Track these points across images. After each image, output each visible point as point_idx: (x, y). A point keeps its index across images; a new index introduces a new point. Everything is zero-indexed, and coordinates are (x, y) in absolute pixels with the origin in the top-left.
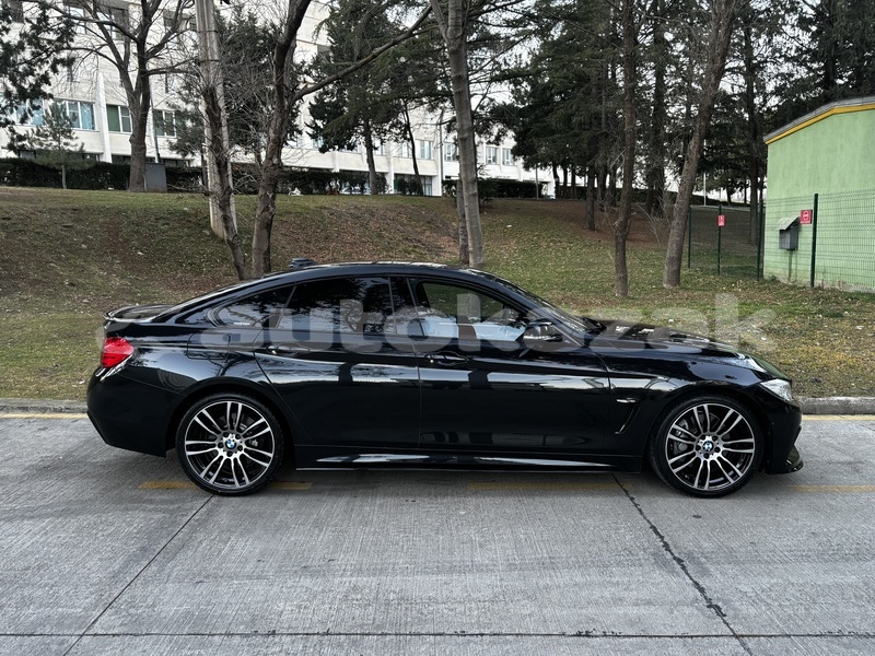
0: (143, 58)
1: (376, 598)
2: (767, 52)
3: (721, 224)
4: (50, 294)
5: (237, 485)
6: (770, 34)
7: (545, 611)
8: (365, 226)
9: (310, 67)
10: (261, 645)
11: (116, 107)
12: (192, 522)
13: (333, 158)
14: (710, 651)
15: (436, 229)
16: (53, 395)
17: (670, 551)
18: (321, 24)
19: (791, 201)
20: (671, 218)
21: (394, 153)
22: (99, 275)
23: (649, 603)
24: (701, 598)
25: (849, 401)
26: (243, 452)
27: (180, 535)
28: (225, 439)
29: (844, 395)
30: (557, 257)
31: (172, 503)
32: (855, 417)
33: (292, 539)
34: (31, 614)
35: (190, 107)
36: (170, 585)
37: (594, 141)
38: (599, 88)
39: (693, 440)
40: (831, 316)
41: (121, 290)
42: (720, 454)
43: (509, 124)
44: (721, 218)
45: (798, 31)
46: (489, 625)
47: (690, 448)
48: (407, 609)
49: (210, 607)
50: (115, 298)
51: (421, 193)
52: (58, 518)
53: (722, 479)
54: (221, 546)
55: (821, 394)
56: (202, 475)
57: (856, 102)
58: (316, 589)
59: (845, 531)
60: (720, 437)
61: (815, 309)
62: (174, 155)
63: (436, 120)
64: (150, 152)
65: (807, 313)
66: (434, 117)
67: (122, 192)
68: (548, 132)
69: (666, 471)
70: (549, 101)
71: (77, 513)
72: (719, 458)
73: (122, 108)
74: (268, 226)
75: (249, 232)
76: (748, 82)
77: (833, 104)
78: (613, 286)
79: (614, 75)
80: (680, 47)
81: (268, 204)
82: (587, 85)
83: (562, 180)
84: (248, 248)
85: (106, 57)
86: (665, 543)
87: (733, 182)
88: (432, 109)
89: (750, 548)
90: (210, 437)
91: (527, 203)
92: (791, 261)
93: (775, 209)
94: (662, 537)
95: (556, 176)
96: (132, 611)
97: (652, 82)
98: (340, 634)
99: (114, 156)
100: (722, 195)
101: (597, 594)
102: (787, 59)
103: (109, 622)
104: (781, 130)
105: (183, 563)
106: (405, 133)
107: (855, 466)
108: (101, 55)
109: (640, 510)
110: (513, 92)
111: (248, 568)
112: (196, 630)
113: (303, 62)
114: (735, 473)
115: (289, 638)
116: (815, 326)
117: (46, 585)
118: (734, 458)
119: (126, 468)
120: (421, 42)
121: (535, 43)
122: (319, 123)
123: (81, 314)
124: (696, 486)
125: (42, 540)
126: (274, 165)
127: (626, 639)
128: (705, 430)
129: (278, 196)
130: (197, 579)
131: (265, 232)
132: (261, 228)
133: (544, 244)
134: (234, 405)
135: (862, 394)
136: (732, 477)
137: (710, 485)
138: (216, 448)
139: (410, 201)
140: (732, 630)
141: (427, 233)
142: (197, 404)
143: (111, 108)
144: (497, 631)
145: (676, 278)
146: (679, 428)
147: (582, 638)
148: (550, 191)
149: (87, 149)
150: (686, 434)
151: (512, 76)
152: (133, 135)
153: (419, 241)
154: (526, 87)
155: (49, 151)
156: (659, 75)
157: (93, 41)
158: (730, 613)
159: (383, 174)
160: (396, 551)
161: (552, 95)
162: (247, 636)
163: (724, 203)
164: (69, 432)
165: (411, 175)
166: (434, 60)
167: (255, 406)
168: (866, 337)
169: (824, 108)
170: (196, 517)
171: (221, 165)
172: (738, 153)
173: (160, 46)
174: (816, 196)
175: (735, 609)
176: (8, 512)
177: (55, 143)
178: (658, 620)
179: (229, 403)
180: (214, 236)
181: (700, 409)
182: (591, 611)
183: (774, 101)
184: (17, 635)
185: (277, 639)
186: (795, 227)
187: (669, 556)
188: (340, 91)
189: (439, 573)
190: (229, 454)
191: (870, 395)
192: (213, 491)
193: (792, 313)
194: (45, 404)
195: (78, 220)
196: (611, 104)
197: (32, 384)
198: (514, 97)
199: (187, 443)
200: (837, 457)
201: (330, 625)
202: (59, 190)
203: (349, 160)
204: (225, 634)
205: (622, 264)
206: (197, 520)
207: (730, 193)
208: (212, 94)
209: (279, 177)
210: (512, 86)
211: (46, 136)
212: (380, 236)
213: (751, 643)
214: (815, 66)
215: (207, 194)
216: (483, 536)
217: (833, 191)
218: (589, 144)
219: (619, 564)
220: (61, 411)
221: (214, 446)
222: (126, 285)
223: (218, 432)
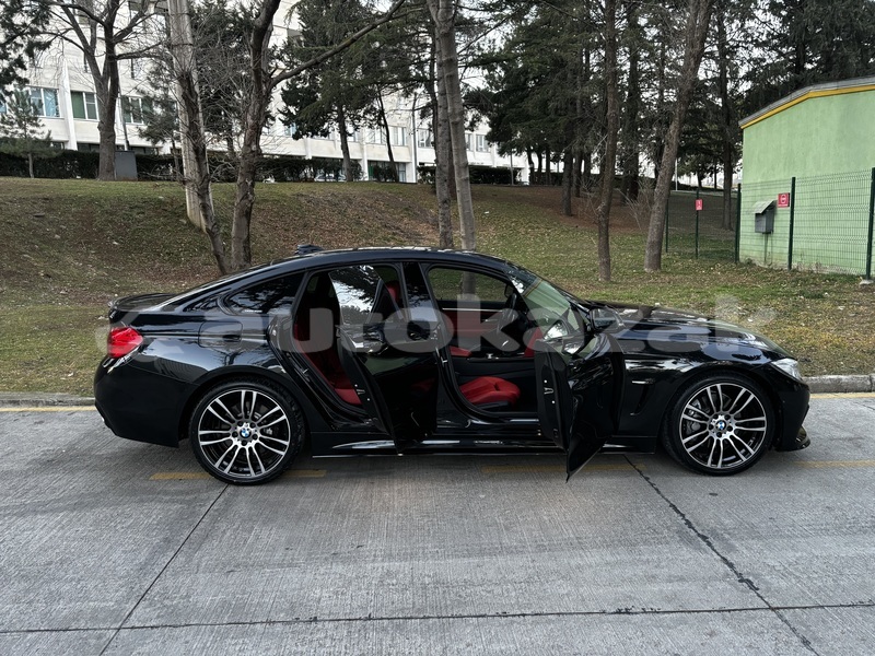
0: (111, 41)
1: (412, 583)
2: (739, 36)
3: (699, 208)
4: (25, 286)
5: (253, 475)
6: (742, 20)
7: (581, 590)
8: (343, 213)
9: (282, 52)
10: (305, 632)
11: (80, 93)
12: (211, 512)
13: (306, 145)
14: (749, 624)
15: (415, 216)
16: (43, 388)
17: (693, 529)
18: (293, 7)
19: (766, 185)
20: (652, 203)
21: (367, 140)
22: (74, 266)
23: (681, 579)
24: (732, 573)
25: (840, 379)
26: (258, 441)
27: (202, 525)
28: (239, 428)
29: (835, 374)
30: (536, 243)
31: (187, 494)
32: (848, 395)
33: (317, 526)
34: (62, 609)
35: (159, 93)
36: (200, 575)
37: (570, 126)
38: (575, 73)
39: (707, 419)
40: (813, 298)
41: (98, 281)
42: (732, 433)
43: (483, 110)
44: (699, 202)
45: (770, 16)
46: (529, 605)
47: (703, 427)
48: (444, 592)
49: (246, 596)
50: (92, 289)
51: (397, 180)
52: (72, 512)
53: (734, 457)
54: (246, 535)
55: (813, 374)
56: (217, 465)
57: (831, 86)
58: (349, 575)
59: (857, 505)
60: (732, 416)
61: (796, 291)
62: (144, 142)
63: (410, 107)
64: (120, 140)
65: (789, 294)
66: (406, 104)
67: (92, 181)
68: (523, 117)
69: (680, 451)
70: (524, 87)
71: (92, 506)
72: (731, 437)
73: (87, 94)
74: (247, 214)
75: (228, 220)
76: (722, 68)
77: (808, 89)
78: (594, 271)
79: (588, 60)
80: (654, 31)
81: (247, 192)
82: (562, 71)
83: (536, 166)
84: (227, 236)
85: (72, 41)
86: (687, 520)
87: (703, 167)
88: (407, 95)
89: (769, 523)
90: (223, 427)
91: (503, 189)
92: (766, 243)
93: (751, 193)
94: (683, 515)
95: (531, 162)
96: (166, 602)
97: (627, 67)
98: (382, 619)
99: (79, 144)
100: (693, 180)
101: (629, 572)
102: (758, 44)
103: (143, 614)
104: (757, 114)
105: (210, 553)
106: (380, 119)
107: (856, 442)
108: (67, 39)
109: (657, 489)
110: (486, 77)
111: (278, 556)
112: (236, 619)
113: (275, 47)
114: (747, 451)
115: (332, 624)
116: (798, 307)
117: (72, 580)
118: (745, 436)
119: (134, 459)
120: (395, 26)
121: (508, 28)
122: (292, 109)
123: (60, 306)
124: (709, 465)
125: (59, 534)
126: (252, 152)
127: (666, 615)
128: (718, 410)
129: (257, 184)
130: (227, 569)
131: (244, 221)
132: (240, 216)
133: (522, 230)
134: (248, 393)
135: (852, 372)
136: (744, 455)
137: (724, 463)
138: (231, 438)
139: (385, 188)
140: (767, 603)
141: (406, 221)
142: (210, 394)
143: (76, 94)
144: (538, 611)
145: (657, 263)
146: (692, 407)
147: (622, 616)
148: (525, 177)
149: (55, 137)
150: (699, 413)
151: (486, 62)
152: (101, 122)
153: (398, 228)
154: (500, 72)
155: (15, 140)
156: (634, 59)
157: (57, 25)
158: (762, 587)
159: (356, 160)
160: (423, 535)
161: (527, 80)
162: (289, 623)
163: (694, 188)
164: (67, 425)
165: (384, 162)
166: (408, 45)
167: (270, 394)
168: (848, 317)
169: (799, 92)
170: (215, 507)
171: (199, 151)
172: (710, 138)
173: (128, 30)
174: (794, 179)
175: (766, 583)
176: (19, 507)
177: (21, 131)
178: (693, 595)
179: (243, 392)
180: (191, 225)
181: (713, 389)
182: (627, 589)
183: (745, 86)
184: (52, 630)
185: (320, 625)
186: (771, 210)
187: (693, 533)
188: (313, 77)
189: (470, 556)
190: (244, 443)
191: (860, 373)
192: (228, 481)
193: (774, 295)
194: (36, 398)
195: (49, 210)
196: (587, 89)
197: (18, 377)
198: (489, 83)
199: (201, 433)
200: (837, 434)
201: (370, 611)
202: (27, 179)
203: (322, 147)
204: (267, 622)
205: (605, 250)
206: (216, 510)
207: (701, 178)
208: (188, 79)
209: (259, 164)
210: (486, 72)
211: (12, 124)
212: (358, 223)
213: (787, 615)
214: (784, 50)
215: (184, 182)
216: (507, 519)
217: (808, 175)
218: (566, 129)
219: (646, 542)
220: (53, 404)
221: (228, 435)
222: (104, 275)
223: (233, 422)
